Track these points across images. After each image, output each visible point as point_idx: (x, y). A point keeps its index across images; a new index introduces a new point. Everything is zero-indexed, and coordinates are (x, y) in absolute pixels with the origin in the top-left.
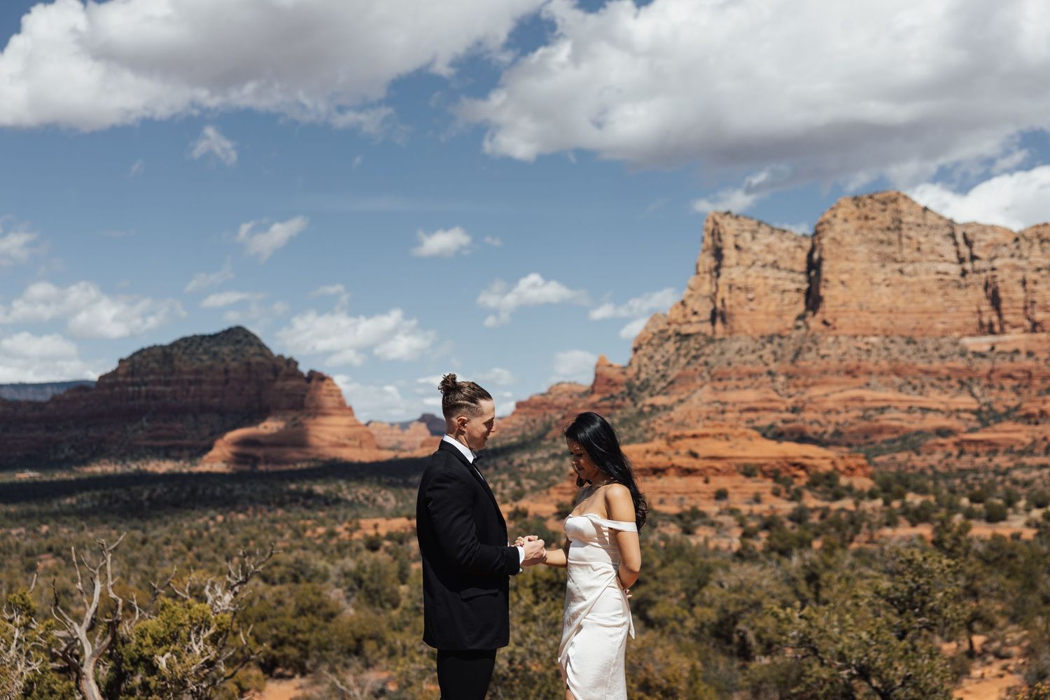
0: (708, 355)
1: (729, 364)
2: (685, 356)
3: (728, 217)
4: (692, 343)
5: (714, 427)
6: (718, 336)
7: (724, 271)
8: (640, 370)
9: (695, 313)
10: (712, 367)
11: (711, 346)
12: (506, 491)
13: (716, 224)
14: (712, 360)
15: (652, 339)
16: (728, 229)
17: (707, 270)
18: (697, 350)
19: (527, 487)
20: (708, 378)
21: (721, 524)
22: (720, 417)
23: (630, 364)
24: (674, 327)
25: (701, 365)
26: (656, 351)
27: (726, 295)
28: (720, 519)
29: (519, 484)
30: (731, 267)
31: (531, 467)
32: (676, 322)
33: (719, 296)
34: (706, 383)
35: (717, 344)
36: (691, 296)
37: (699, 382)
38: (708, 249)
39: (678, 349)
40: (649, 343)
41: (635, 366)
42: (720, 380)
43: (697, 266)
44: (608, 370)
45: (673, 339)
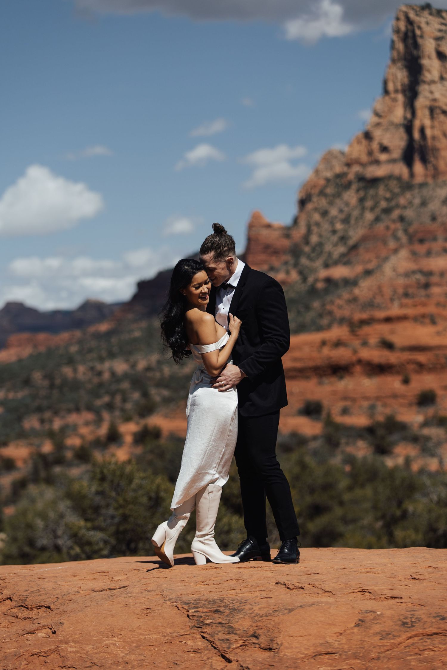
0: (405, 207)
1: (434, 218)
2: (372, 209)
3: (426, 13)
4: (381, 191)
5: (415, 306)
6: (419, 179)
7: (424, 89)
8: (309, 231)
9: (384, 149)
10: (410, 224)
11: (408, 195)
12: (129, 406)
13: (410, 22)
14: (409, 213)
15: (325, 187)
16: (426, 29)
17: (399, 87)
18: (387, 200)
19: (157, 399)
20: (404, 239)
21: (428, 439)
22: (423, 292)
23: (296, 221)
24: (356, 168)
25: (394, 221)
26: (331, 203)
27: (427, 122)
28: (426, 431)
29: (145, 394)
30: (433, 82)
31: (161, 371)
32: (357, 162)
33: (417, 124)
34: (401, 246)
35: (416, 191)
36: (378, 125)
37: (392, 244)
38: (399, 59)
39: (362, 200)
40: (322, 193)
41: (303, 224)
42: (422, 241)
43: (385, 83)
44: (265, 232)
45: (354, 187)
